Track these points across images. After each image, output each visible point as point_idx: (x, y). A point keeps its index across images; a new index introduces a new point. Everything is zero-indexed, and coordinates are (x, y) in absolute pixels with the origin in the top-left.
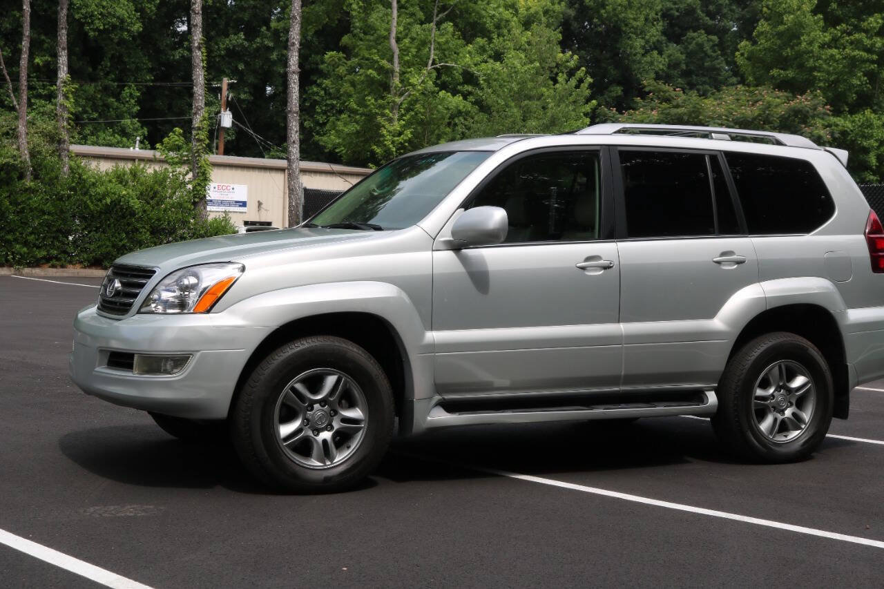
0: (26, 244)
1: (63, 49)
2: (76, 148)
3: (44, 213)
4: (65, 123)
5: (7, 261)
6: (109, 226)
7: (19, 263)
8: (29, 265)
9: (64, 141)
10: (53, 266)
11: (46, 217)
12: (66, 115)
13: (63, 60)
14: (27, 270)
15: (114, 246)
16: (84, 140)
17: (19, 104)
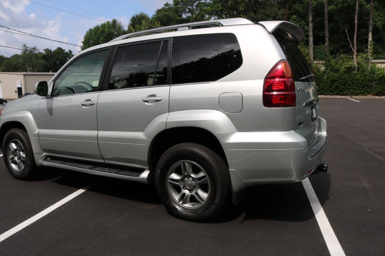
0: (354, 89)
1: (370, 32)
2: (373, 61)
3: (360, 80)
4: (370, 54)
5: (348, 94)
6: (381, 83)
7: (351, 94)
8: (355, 95)
9: (370, 59)
10: (362, 95)
11: (360, 81)
12: (370, 51)
13: (370, 35)
14: (354, 97)
15: (383, 89)
16: (375, 59)
17: (354, 50)
